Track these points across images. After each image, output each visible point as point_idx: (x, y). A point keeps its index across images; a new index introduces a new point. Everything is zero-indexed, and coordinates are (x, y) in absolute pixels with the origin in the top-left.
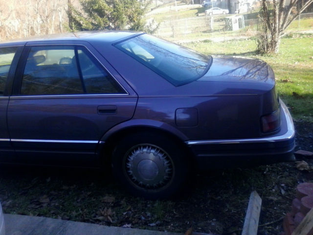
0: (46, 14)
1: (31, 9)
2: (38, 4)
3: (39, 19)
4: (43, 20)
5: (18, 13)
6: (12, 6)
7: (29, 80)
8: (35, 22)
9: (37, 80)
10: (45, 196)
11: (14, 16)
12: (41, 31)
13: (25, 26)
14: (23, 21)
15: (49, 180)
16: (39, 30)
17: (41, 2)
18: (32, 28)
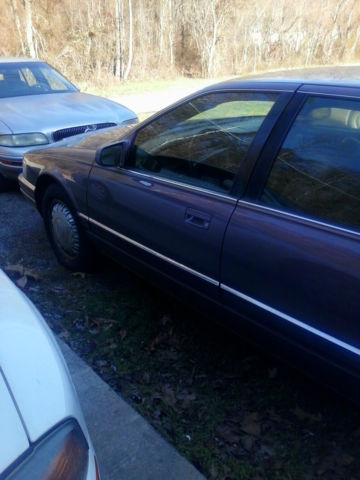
0: (349, 24)
1: (327, 15)
2: (340, 6)
3: (335, 32)
4: (340, 35)
5: (306, 21)
6: (299, 10)
7: (288, 160)
8: (328, 37)
9: (300, 164)
10: (255, 416)
11: (299, 26)
12: (333, 52)
13: (310, 42)
14: (310, 35)
15: (272, 373)
16: (330, 51)
17: (346, 3)
18: (321, 46)
